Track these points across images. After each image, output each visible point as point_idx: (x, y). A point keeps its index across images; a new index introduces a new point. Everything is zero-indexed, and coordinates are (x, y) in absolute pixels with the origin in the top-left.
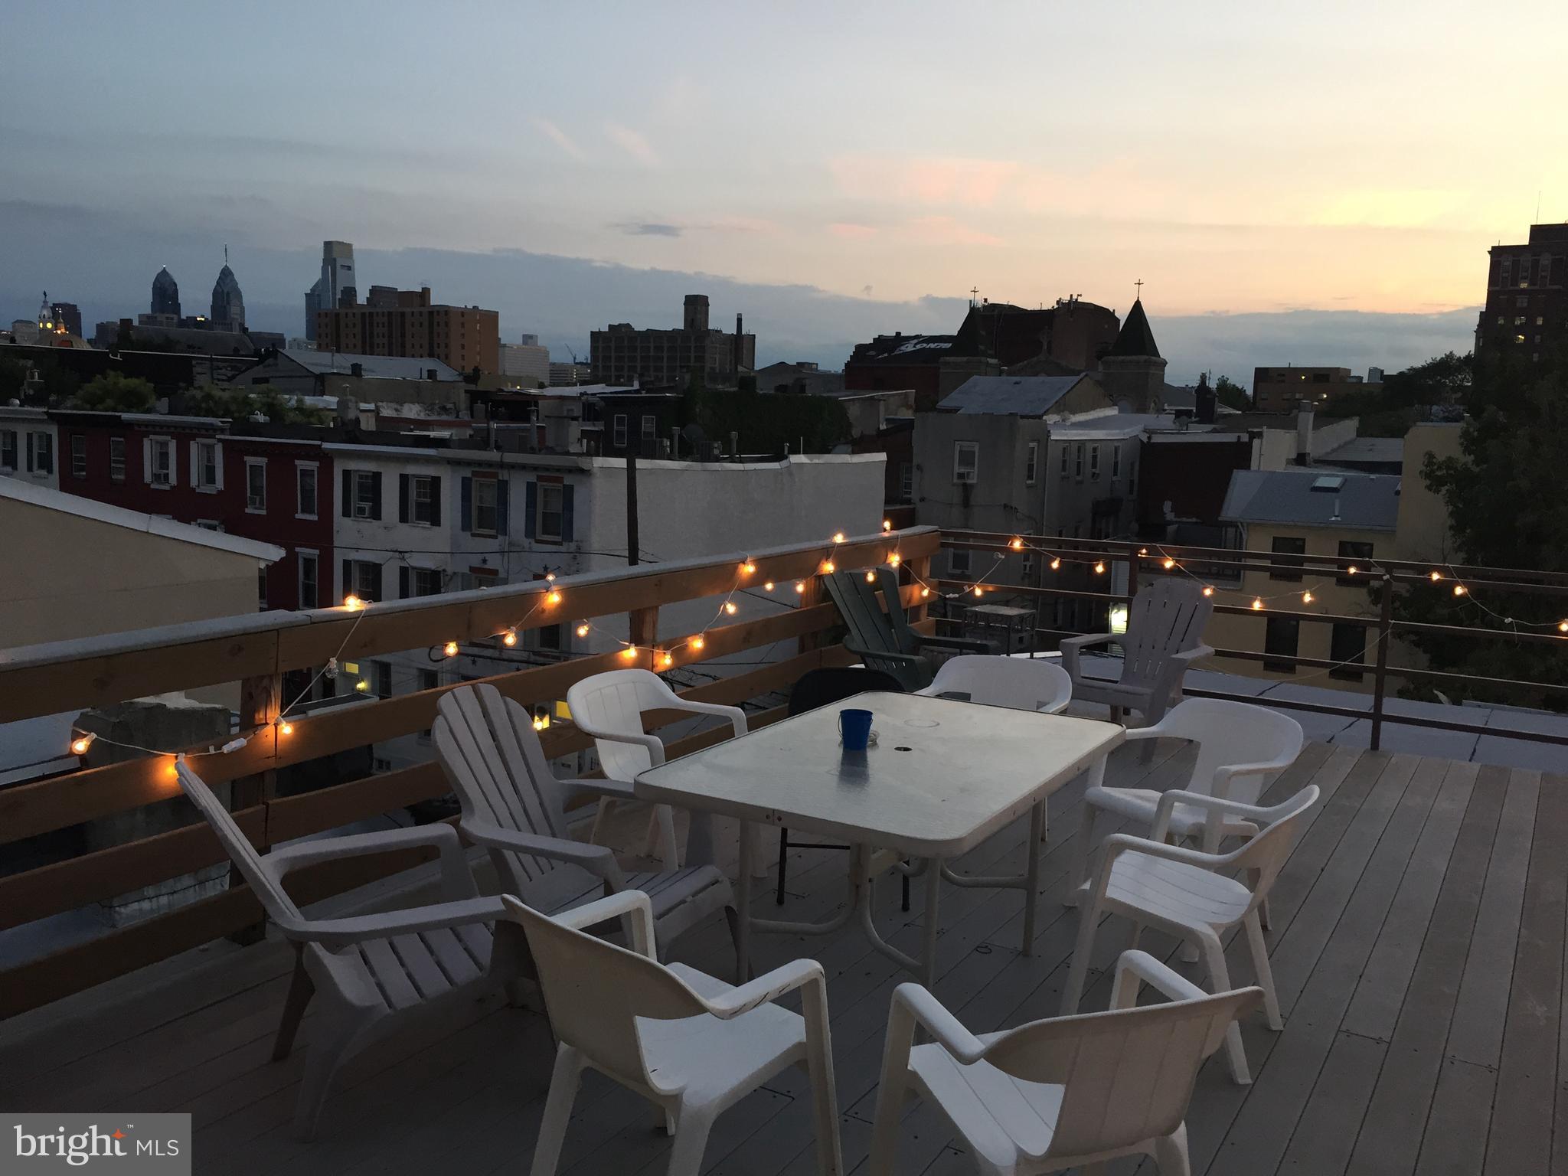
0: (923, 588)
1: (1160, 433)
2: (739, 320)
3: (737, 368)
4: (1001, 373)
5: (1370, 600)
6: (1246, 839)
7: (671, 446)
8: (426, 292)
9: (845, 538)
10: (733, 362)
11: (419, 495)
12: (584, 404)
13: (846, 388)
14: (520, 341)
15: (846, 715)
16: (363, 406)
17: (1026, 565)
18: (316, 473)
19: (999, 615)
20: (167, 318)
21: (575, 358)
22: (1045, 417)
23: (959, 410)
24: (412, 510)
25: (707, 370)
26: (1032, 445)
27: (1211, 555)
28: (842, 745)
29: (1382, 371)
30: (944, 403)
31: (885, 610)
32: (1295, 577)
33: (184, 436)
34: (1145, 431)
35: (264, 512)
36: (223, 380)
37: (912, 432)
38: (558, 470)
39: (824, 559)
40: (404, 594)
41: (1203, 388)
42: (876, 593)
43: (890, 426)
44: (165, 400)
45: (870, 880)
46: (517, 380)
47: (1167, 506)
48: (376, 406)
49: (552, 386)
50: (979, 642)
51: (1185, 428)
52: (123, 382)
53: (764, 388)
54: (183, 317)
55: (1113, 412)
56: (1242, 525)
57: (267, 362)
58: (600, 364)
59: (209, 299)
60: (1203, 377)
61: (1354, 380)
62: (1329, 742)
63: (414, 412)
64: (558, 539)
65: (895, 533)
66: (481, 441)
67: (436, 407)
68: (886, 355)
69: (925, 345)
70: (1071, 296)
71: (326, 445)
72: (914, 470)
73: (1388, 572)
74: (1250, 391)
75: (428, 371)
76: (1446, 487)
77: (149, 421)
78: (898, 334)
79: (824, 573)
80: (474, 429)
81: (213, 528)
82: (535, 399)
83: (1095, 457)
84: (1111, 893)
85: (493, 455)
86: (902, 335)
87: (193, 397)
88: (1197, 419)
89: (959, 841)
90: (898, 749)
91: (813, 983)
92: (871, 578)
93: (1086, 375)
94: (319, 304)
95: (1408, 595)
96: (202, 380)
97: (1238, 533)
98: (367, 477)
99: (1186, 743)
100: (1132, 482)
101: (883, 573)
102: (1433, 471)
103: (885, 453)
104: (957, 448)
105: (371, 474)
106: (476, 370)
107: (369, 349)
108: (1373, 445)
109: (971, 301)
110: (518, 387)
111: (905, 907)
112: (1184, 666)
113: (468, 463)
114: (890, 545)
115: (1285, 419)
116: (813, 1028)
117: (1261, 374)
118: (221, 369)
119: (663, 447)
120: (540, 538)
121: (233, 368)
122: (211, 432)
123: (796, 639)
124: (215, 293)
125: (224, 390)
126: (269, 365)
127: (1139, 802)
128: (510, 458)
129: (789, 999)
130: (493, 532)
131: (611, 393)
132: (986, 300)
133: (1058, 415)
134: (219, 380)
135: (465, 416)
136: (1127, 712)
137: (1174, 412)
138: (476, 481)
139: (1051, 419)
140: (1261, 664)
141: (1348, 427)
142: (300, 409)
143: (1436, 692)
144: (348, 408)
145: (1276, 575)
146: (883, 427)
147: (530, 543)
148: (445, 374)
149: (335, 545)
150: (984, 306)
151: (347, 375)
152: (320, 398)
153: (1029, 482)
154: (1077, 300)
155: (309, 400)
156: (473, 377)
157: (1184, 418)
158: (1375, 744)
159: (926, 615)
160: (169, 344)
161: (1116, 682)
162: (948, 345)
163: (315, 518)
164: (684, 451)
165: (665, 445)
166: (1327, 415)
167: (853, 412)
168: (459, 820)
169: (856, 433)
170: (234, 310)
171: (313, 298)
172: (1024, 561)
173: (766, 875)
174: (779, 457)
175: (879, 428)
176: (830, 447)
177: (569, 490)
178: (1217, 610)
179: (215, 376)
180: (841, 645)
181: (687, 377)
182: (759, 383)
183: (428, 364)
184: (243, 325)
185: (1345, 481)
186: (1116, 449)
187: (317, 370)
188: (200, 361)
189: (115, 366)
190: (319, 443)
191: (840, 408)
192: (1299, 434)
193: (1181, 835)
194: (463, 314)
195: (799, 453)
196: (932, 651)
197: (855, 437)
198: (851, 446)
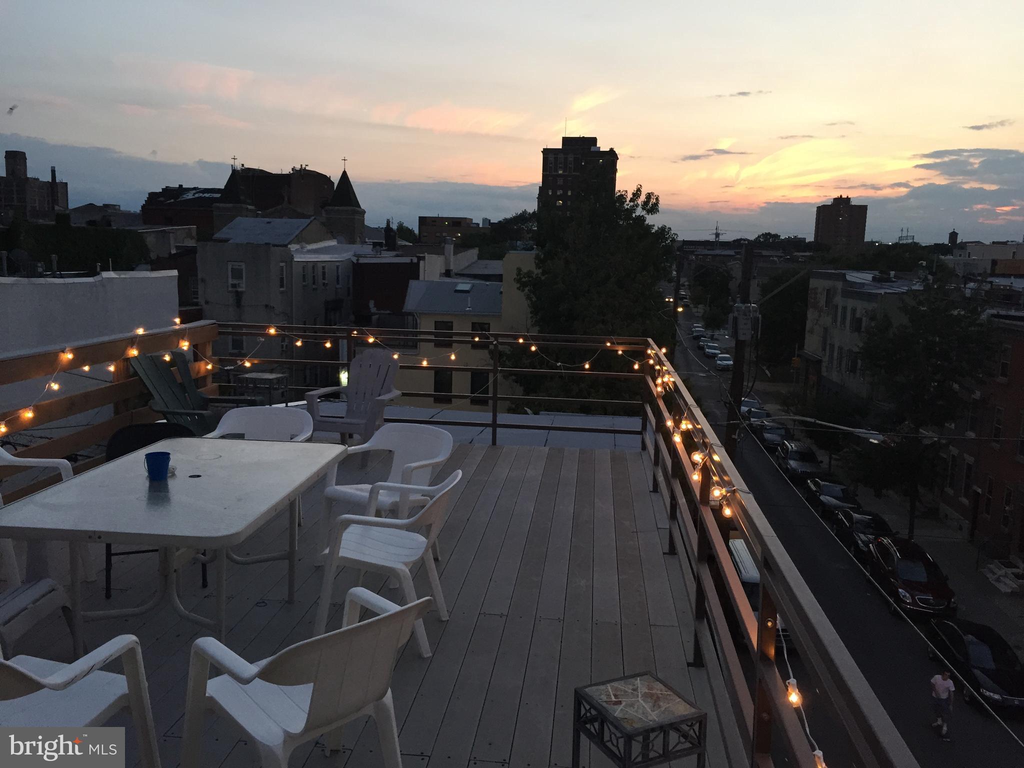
0: (207, 364)
1: (364, 257)
2: (53, 171)
3: (54, 207)
4: (257, 216)
5: (490, 357)
6: (423, 507)
9: (144, 331)
10: (50, 202)
13: (144, 224)
15: (149, 457)
17: (283, 345)
19: (263, 379)
22: (289, 246)
23: (229, 240)
25: (29, 208)
26: (282, 264)
27: (399, 333)
28: (148, 479)
29: (490, 220)
30: (217, 236)
31: (179, 380)
32: (448, 345)
34: (355, 255)
37: (196, 256)
39: (130, 346)
41: (388, 229)
42: (171, 368)
43: (179, 251)
45: (175, 571)
47: (372, 304)
50: (249, 398)
51: (379, 254)
53: (78, 222)
55: (333, 243)
56: (416, 314)
60: (388, 222)
61: (475, 225)
62: (471, 442)
65: (184, 326)
68: (172, 201)
69: (201, 195)
70: (301, 165)
72: (199, 281)
73: (496, 339)
74: (416, 231)
76: (527, 288)
78: (181, 186)
79: (130, 356)
83: (324, 273)
84: (343, 553)
86: (184, 187)
88: (386, 248)
89: (237, 534)
90: (191, 477)
91: (131, 651)
92: (167, 358)
93: (315, 219)
95: (509, 353)
97: (415, 319)
99: (388, 452)
100: (349, 288)
101: (178, 356)
102: (521, 278)
103: (176, 270)
104: (230, 267)
108: (486, 265)
109: (232, 165)
111: (205, 585)
112: (383, 404)
114: (180, 335)
115: (438, 249)
116: (133, 683)
117: (423, 220)
123: (111, 406)
127: (358, 493)
129: (113, 665)
132: (243, 165)
133: (298, 244)
136: (351, 436)
137: (372, 243)
139: (293, 247)
140: (432, 399)
141: (474, 253)
143: (526, 408)
145: (438, 344)
146: (174, 251)
150: (242, 170)
153: (282, 289)
154: (305, 168)
157: (378, 247)
158: (494, 442)
159: (211, 382)
161: (343, 418)
162: (218, 195)
166: (462, 246)
167: (150, 240)
169: (153, 256)
172: (282, 342)
173: (97, 579)
174: (93, 273)
175: (170, 252)
176: (134, 266)
178: (401, 367)
180: (147, 407)
181: (11, 213)
182: (73, 219)
185: (473, 286)
186: (338, 267)
191: (140, 238)
192: (446, 258)
193: (385, 511)
195: (110, 271)
196: (217, 407)
197: (153, 258)
198: (151, 265)
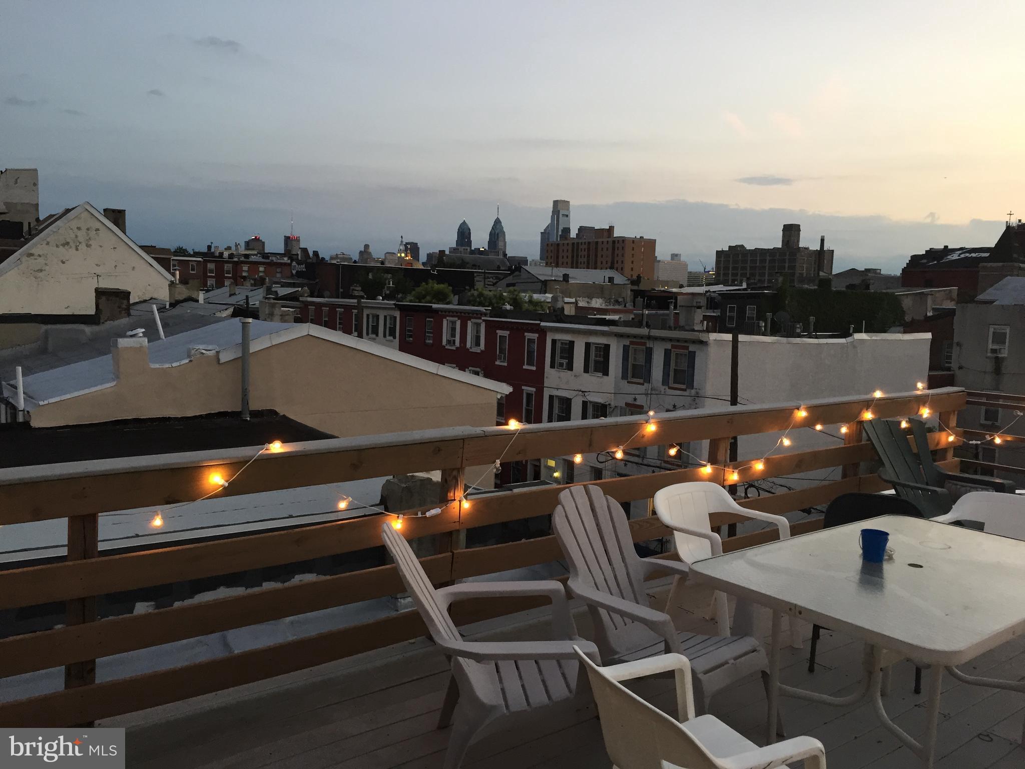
0: (949, 435)
2: (822, 240)
3: (818, 274)
7: (765, 326)
8: (611, 229)
9: (883, 394)
10: (816, 269)
11: (596, 356)
12: (708, 298)
13: (902, 287)
14: (669, 258)
15: (866, 533)
16: (567, 300)
18: (536, 340)
20: (464, 249)
21: (705, 269)
23: (994, 302)
24: (592, 365)
25: (797, 275)
28: (862, 557)
30: (981, 297)
31: (915, 451)
33: (465, 317)
35: (506, 364)
36: (490, 285)
37: (953, 318)
38: (686, 341)
39: (865, 409)
40: (584, 417)
42: (908, 437)
43: (936, 313)
44: (457, 297)
45: (882, 670)
46: (666, 283)
48: (576, 300)
49: (687, 287)
52: (436, 286)
53: (837, 286)
54: (473, 248)
57: (515, 274)
58: (722, 272)
59: (487, 238)
63: (598, 303)
64: (684, 387)
65: (928, 391)
66: (638, 322)
67: (612, 300)
68: (936, 262)
69: (967, 255)
71: (543, 324)
72: (955, 345)
75: (609, 278)
77: (447, 309)
78: (946, 247)
79: (864, 419)
80: (635, 314)
81: (477, 373)
82: (674, 296)
85: (644, 331)
86: (949, 247)
87: (473, 295)
89: (957, 653)
90: (911, 565)
91: (815, 759)
92: (904, 425)
94: (548, 239)
96: (479, 285)
98: (566, 344)
101: (915, 422)
103: (930, 333)
104: (991, 330)
105: (568, 342)
106: (639, 277)
107: (575, 265)
109: (1007, 222)
110: (666, 288)
113: (628, 336)
114: (922, 401)
118: (490, 278)
119: (759, 327)
120: (672, 386)
121: (497, 278)
122: (479, 316)
123: (840, 468)
124: (491, 234)
125: (490, 291)
126: (515, 276)
128: (655, 333)
130: (641, 381)
131: (727, 291)
132: (1019, 221)
134: (488, 285)
135: (629, 306)
138: (632, 348)
142: (531, 301)
144: (558, 301)
146: (930, 314)
147: (665, 389)
148: (619, 279)
149: (545, 386)
150: (1018, 226)
151: (561, 281)
152: (543, 295)
155: (536, 296)
156: (636, 281)
159: (951, 455)
160: (463, 264)
162: (986, 255)
163: (534, 368)
164: (775, 330)
165: (761, 325)
167: (907, 303)
168: (568, 579)
169: (908, 318)
170: (501, 244)
171: (545, 235)
173: (802, 647)
174: (846, 334)
175: (926, 313)
176: (887, 329)
177: (692, 356)
179: (486, 283)
180: (876, 474)
181: (781, 279)
182: (833, 283)
183: (609, 273)
184: (505, 252)
187: (542, 278)
188: (478, 274)
189: (433, 277)
190: (539, 322)
191: (896, 301)
194: (633, 242)
195: (862, 332)
196: (956, 485)
197: (907, 321)
198: (904, 328)
